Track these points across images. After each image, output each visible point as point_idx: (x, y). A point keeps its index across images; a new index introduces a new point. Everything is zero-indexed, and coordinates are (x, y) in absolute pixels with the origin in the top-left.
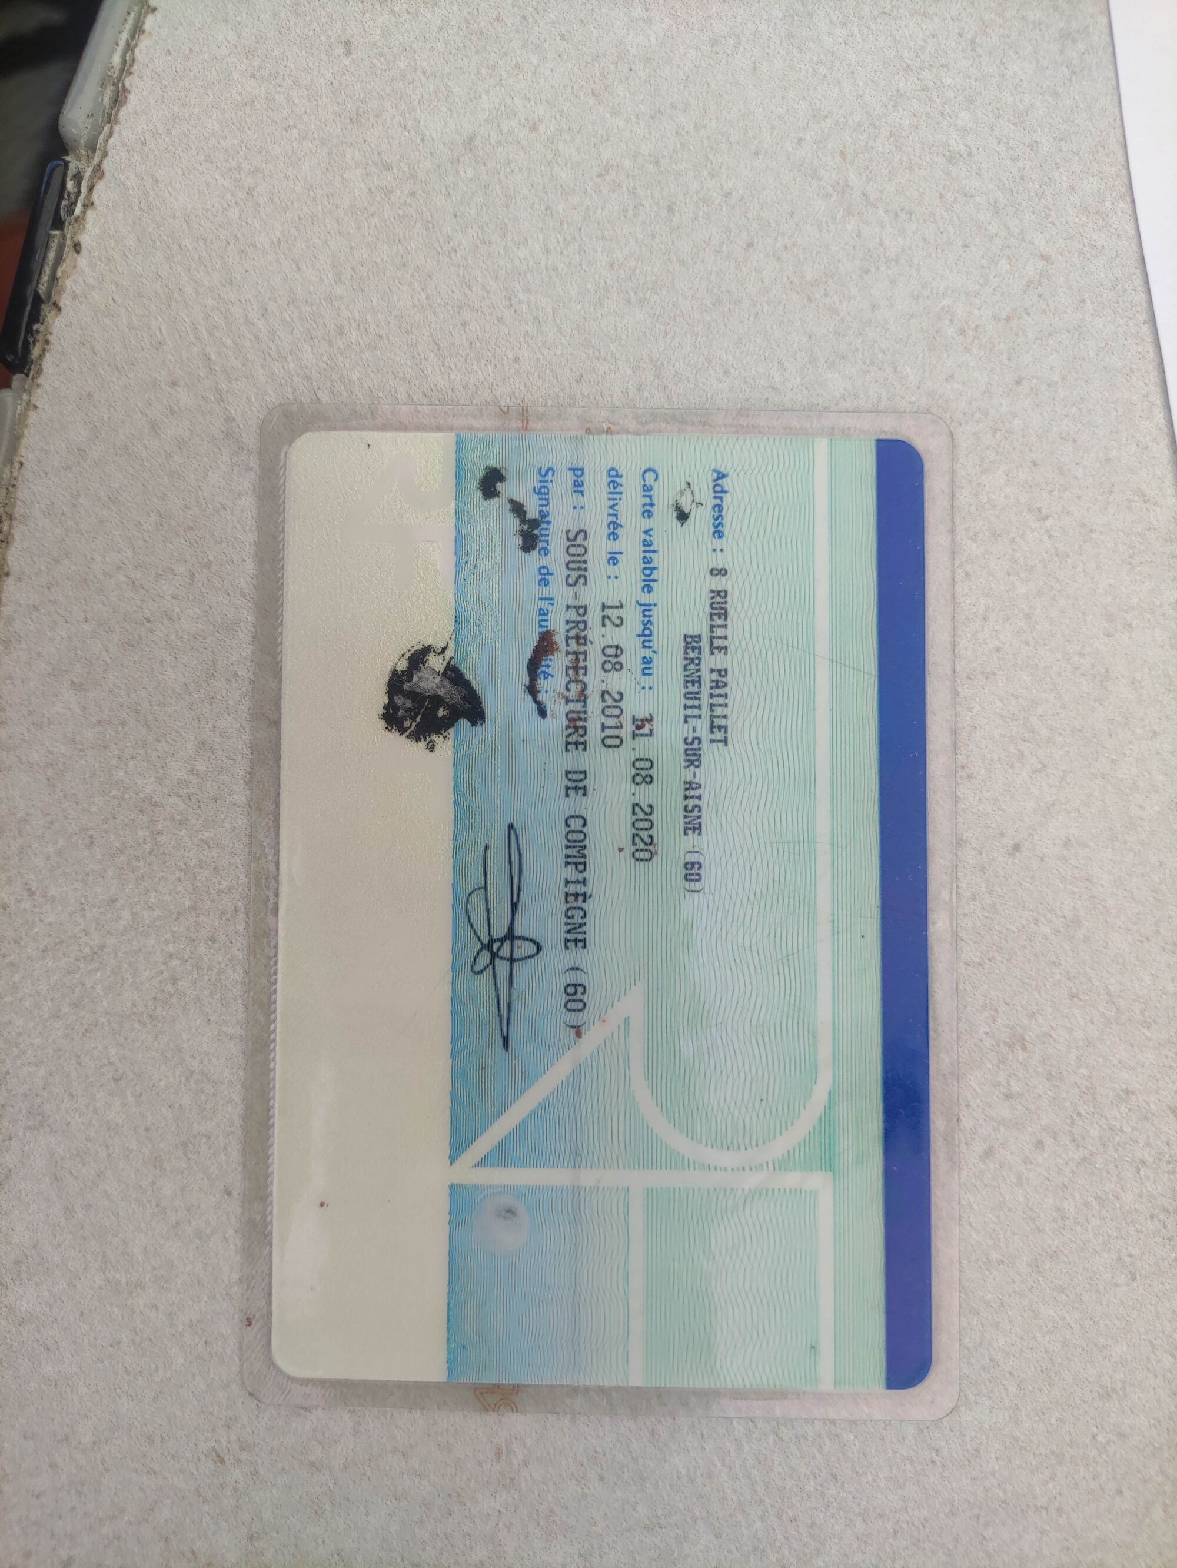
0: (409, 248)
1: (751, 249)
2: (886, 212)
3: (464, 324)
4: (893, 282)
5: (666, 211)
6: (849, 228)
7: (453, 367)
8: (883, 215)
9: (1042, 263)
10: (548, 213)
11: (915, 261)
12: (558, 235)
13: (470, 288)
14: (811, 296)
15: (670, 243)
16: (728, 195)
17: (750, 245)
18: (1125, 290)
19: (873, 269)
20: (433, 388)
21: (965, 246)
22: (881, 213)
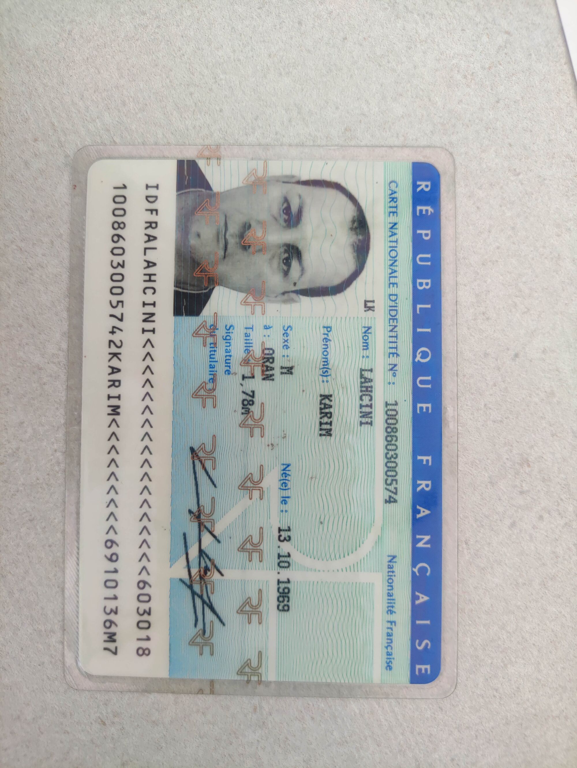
0: (158, 56)
1: (346, 41)
2: (418, 15)
3: (191, 94)
4: (424, 53)
5: (297, 24)
6: (398, 25)
7: (187, 117)
8: (417, 16)
9: (505, 36)
10: (233, 30)
11: (436, 40)
12: (239, 42)
13: (193, 74)
14: (380, 64)
15: (301, 41)
16: (331, 13)
17: (345, 39)
18: (553, 47)
19: (413, 46)
20: (177, 130)
21: (463, 30)
22: (415, 16)
